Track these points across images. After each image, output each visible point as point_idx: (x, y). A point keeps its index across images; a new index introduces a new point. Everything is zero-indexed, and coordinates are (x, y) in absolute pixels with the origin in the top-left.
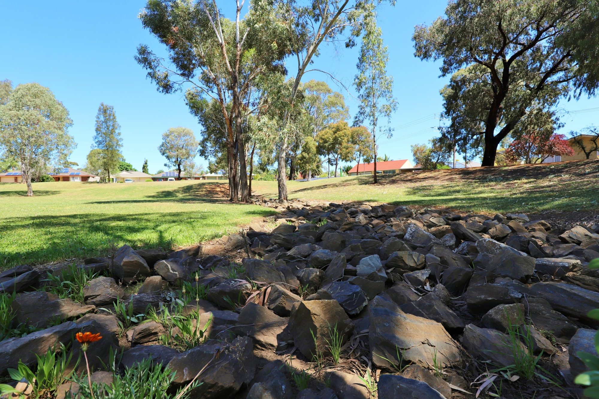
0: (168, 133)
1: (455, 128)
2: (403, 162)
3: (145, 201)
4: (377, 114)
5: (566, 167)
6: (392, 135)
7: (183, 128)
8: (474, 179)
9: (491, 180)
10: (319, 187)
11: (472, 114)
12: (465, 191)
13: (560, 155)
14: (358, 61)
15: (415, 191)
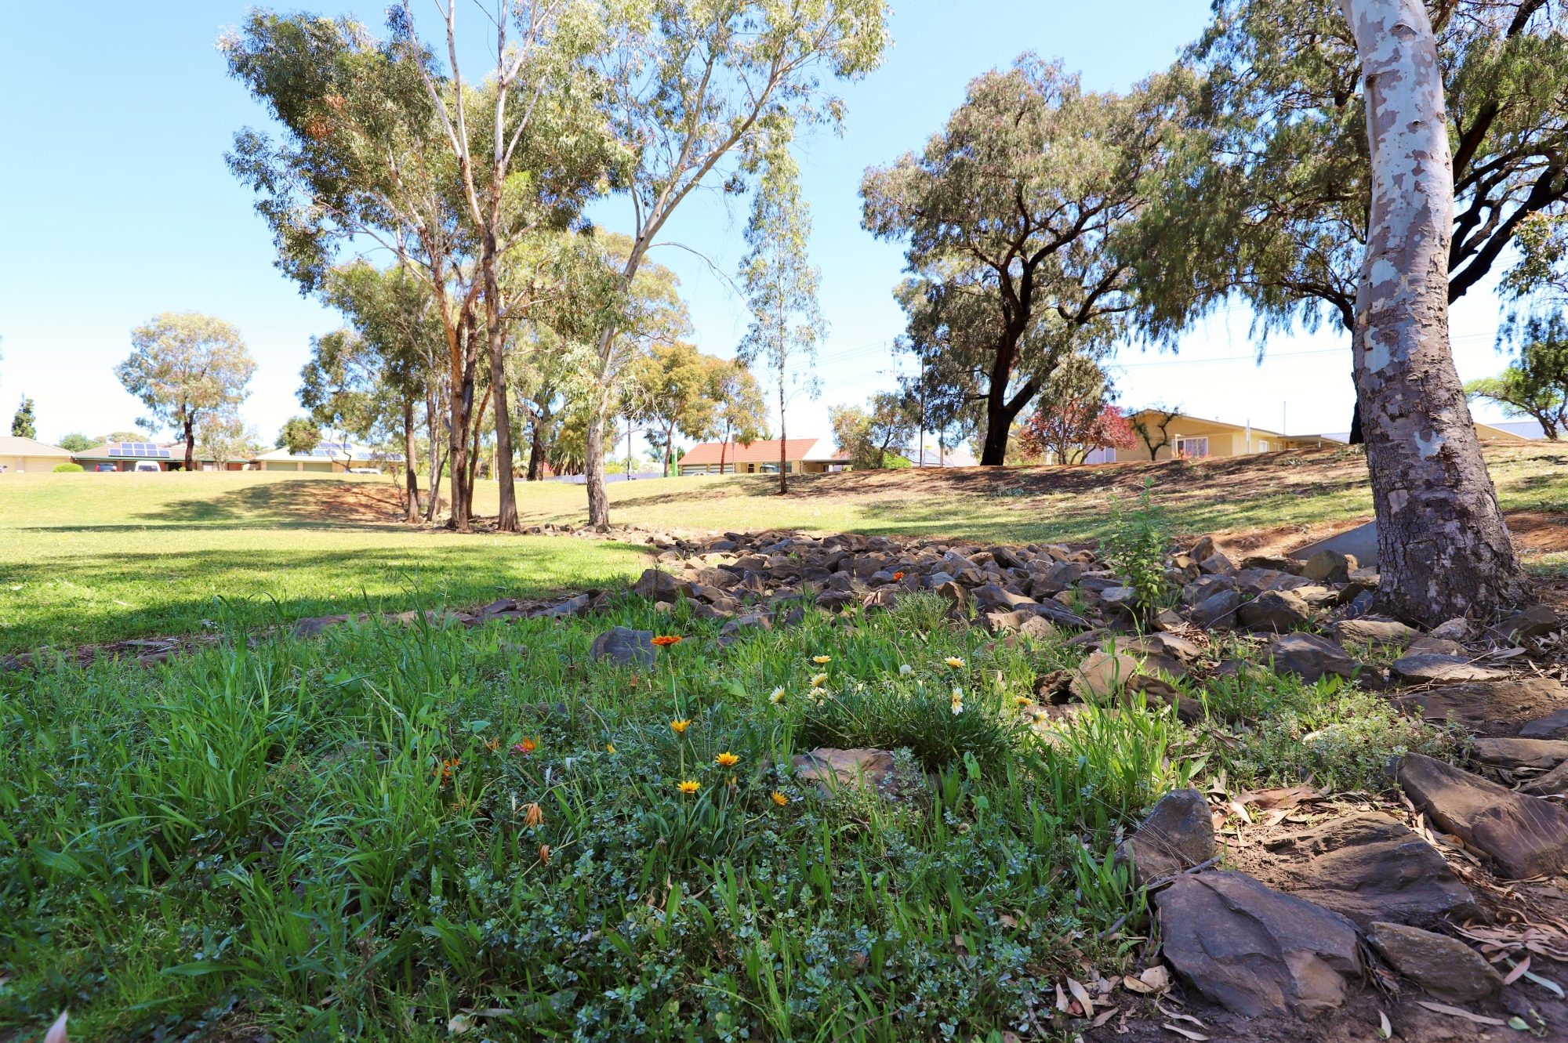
0: (152, 328)
1: (932, 382)
2: (810, 443)
3: (128, 528)
4: (787, 346)
5: (1120, 474)
6: (819, 393)
7: (206, 317)
8: (975, 490)
9: (1004, 494)
10: (653, 500)
11: (963, 355)
12: (967, 513)
13: (1112, 446)
14: (748, 224)
15: (876, 510)
